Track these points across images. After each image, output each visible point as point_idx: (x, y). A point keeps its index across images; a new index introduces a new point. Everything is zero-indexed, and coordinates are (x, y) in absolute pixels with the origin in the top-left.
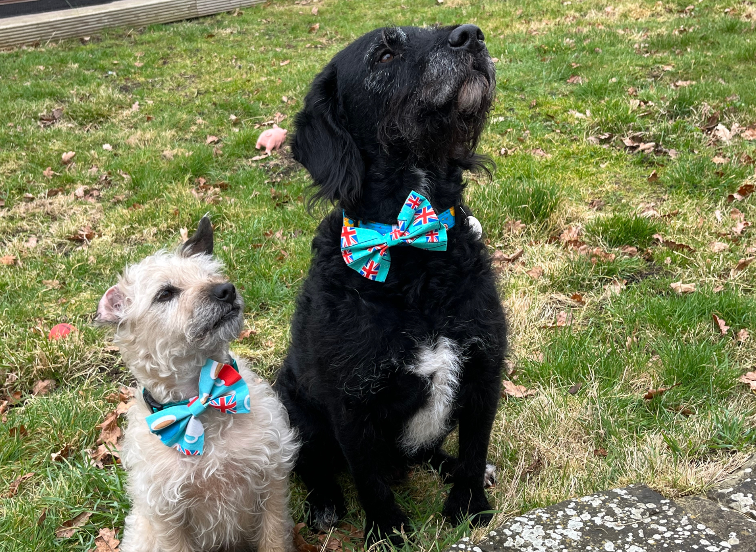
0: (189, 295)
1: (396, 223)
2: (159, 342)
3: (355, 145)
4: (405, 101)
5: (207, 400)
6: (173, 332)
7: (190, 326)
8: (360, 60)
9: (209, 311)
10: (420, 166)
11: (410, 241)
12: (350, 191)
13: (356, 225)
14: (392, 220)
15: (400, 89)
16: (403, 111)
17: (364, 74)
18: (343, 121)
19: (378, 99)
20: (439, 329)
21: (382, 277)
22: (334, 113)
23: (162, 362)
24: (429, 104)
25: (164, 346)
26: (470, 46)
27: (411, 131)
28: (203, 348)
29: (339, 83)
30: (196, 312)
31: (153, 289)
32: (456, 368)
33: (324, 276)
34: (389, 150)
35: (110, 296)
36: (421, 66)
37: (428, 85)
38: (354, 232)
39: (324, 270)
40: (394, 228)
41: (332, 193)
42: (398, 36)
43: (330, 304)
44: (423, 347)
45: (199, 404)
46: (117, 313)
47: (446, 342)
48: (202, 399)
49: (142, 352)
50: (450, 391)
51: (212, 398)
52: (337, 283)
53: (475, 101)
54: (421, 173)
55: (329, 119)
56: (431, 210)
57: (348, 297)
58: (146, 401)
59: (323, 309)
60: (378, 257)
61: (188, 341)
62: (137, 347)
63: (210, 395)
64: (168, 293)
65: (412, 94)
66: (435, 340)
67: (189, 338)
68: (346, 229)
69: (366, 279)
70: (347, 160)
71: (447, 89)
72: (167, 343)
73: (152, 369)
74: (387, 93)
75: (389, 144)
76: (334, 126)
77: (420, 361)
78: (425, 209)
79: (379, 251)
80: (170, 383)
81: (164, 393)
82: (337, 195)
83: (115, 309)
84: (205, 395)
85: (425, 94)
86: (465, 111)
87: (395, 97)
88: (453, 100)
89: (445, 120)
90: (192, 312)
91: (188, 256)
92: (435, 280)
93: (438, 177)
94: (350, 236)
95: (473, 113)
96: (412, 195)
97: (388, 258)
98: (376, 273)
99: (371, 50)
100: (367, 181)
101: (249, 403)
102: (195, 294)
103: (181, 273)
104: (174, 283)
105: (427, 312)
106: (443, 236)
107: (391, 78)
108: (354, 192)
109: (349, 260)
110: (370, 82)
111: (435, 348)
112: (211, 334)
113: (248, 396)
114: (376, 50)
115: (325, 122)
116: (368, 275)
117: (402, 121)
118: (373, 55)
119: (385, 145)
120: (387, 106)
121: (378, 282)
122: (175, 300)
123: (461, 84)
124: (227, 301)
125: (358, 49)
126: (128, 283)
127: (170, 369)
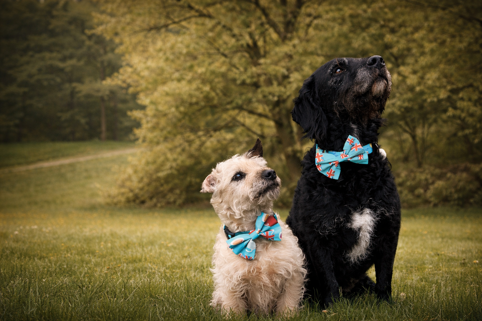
0: (251, 176)
1: (343, 150)
2: (235, 201)
3: (323, 113)
4: (347, 91)
5: (260, 232)
6: (243, 196)
7: (252, 192)
8: (326, 73)
9: (261, 184)
10: (354, 123)
11: (349, 159)
12: (320, 135)
13: (323, 152)
14: (341, 149)
15: (344, 86)
16: (346, 96)
17: (328, 79)
18: (318, 101)
19: (334, 90)
20: (364, 205)
21: (336, 177)
22: (313, 97)
23: (237, 212)
24: (358, 92)
25: (239, 203)
26: (377, 65)
27: (350, 106)
28: (259, 203)
29: (316, 83)
30: (254, 184)
31: (232, 174)
32: (372, 224)
33: (306, 178)
34: (339, 115)
35: (208, 180)
36: (353, 75)
37: (357, 84)
38: (322, 156)
39: (306, 176)
40: (342, 153)
41: (311, 136)
42: (344, 61)
43: (309, 192)
44: (355, 213)
45: (255, 234)
46: (212, 187)
47: (368, 211)
48: (257, 231)
49: (225, 206)
50: (368, 235)
51: (262, 231)
52: (313, 181)
53: (380, 91)
54: (354, 126)
55: (311, 99)
56: (360, 144)
57: (318, 188)
58: (226, 232)
59: (305, 194)
60: (334, 167)
61: (251, 200)
62: (223, 204)
63: (261, 230)
64: (239, 176)
65: (350, 88)
66: (362, 210)
67: (251, 198)
68: (318, 154)
69: (328, 178)
70: (320, 120)
71: (366, 85)
72: (239, 202)
73: (230, 215)
74: (338, 88)
75: (340, 112)
76: (313, 104)
77: (354, 220)
78: (356, 144)
79: (335, 164)
80: (239, 222)
81: (236, 228)
82: (314, 137)
83: (211, 186)
84: (259, 229)
85: (356, 88)
86: (375, 96)
87: (342, 89)
88: (369, 90)
89: (365, 100)
90: (252, 184)
91: (250, 158)
92: (363, 179)
93: (363, 128)
94: (320, 158)
95: (380, 97)
96: (350, 137)
97: (339, 167)
98: (334, 175)
99: (331, 68)
100: (329, 130)
101: (281, 237)
102: (254, 175)
103: (246, 166)
104: (243, 170)
105: (358, 195)
106: (365, 157)
107: (341, 81)
108: (323, 134)
109: (320, 169)
110: (331, 83)
111: (362, 214)
112: (263, 196)
113: (281, 233)
114: (333, 68)
115: (309, 101)
116: (329, 176)
117: (346, 101)
118: (332, 70)
119: (338, 113)
120: (339, 94)
121: (335, 180)
122: (243, 180)
123: (373, 82)
124: (270, 179)
125: (325, 67)
126: (218, 172)
127: (241, 215)
